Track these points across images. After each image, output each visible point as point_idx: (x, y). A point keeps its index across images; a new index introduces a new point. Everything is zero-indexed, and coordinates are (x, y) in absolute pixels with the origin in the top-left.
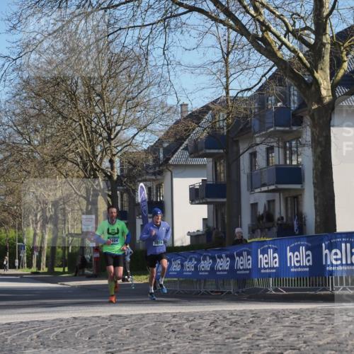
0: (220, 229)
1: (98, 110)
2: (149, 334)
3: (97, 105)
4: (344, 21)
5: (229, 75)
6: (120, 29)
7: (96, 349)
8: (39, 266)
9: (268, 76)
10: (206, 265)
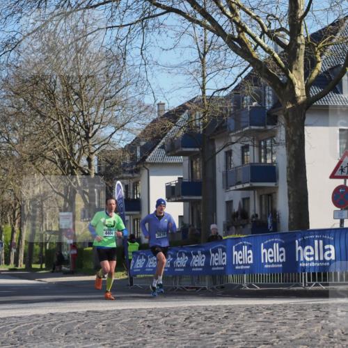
0: (196, 227)
1: (76, 109)
2: (124, 329)
3: (75, 104)
4: (318, 22)
5: (206, 75)
6: (99, 29)
7: (73, 344)
8: (16, 262)
9: (243, 76)
10: (181, 261)
